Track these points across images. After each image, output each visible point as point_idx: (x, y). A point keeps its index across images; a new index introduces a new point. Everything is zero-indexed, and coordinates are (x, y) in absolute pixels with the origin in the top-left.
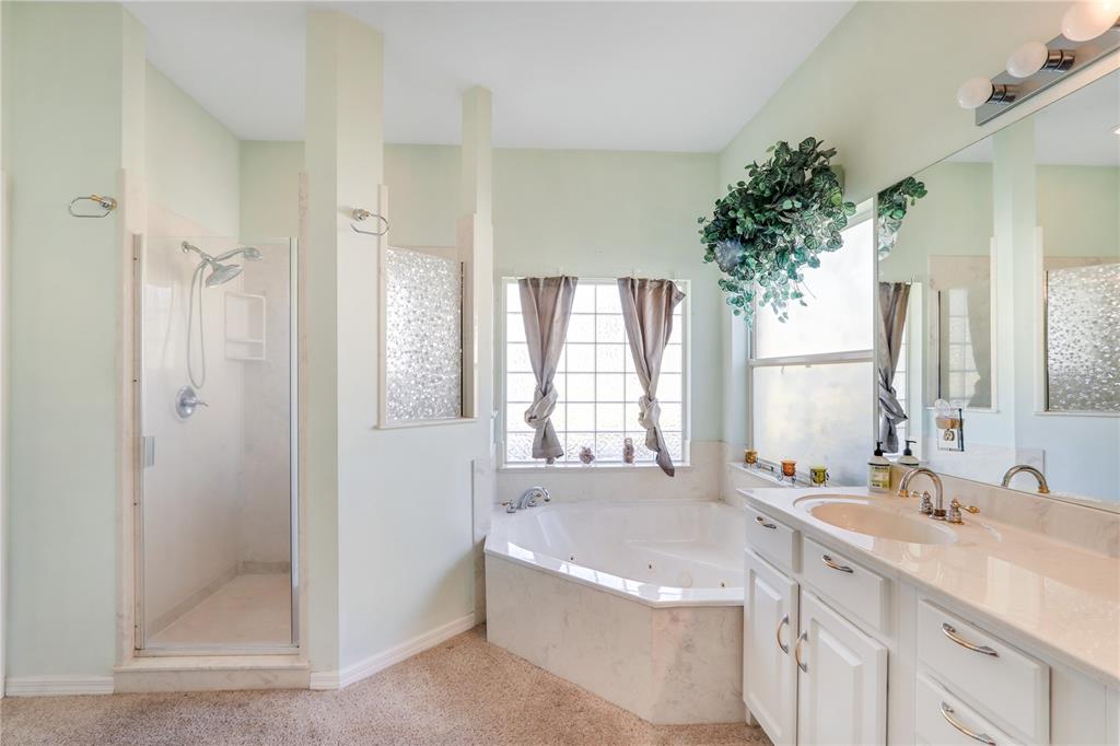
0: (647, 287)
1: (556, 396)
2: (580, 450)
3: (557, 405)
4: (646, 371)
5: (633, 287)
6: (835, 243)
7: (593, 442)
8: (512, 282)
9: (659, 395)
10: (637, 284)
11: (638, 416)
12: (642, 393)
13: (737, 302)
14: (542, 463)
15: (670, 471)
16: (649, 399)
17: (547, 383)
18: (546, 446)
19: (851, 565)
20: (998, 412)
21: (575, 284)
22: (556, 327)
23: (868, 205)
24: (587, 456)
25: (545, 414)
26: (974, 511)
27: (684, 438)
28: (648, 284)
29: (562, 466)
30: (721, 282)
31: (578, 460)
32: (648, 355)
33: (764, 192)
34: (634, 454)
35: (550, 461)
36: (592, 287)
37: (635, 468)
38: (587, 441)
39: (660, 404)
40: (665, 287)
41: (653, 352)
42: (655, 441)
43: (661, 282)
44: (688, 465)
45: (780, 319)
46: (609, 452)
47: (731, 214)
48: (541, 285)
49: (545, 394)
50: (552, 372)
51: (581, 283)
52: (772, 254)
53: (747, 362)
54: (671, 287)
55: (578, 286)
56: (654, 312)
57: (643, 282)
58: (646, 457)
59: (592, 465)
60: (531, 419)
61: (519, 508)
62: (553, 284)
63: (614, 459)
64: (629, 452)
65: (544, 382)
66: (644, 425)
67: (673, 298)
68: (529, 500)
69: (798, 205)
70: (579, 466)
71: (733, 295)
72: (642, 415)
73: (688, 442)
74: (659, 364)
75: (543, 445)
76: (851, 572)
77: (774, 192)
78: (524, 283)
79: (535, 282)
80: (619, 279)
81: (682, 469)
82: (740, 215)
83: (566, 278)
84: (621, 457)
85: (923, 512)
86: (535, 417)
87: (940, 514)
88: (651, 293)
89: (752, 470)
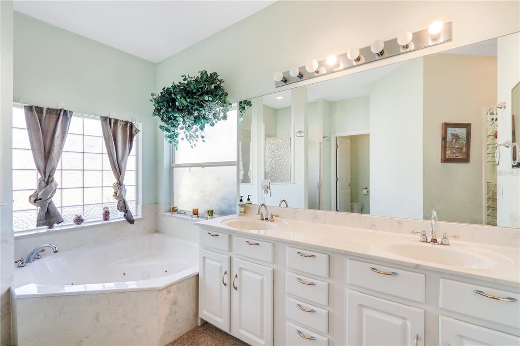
0: (119, 124)
1: (56, 185)
2: (74, 217)
3: (57, 190)
4: (118, 170)
5: (110, 122)
6: (225, 118)
7: (82, 211)
8: (19, 107)
9: (125, 182)
10: (113, 122)
11: (113, 194)
12: (115, 181)
13: (170, 137)
14: (44, 229)
15: (131, 221)
16: (120, 184)
17: (50, 176)
18: (49, 217)
19: (258, 242)
20: (252, 184)
21: (71, 116)
22: (57, 141)
23: (235, 105)
24: (79, 220)
25: (49, 197)
26: (277, 216)
27: (137, 203)
28: (119, 122)
29: (59, 229)
30: (161, 127)
31: (72, 223)
32: (119, 161)
33: (193, 90)
34: (110, 215)
35: (51, 227)
36: (81, 119)
37: (111, 223)
38: (78, 211)
39: (126, 188)
40: (129, 125)
41: (122, 159)
42: (123, 207)
43: (127, 123)
44: (141, 217)
45: (192, 147)
46: (94, 216)
47: (173, 96)
48: (45, 112)
49: (47, 184)
50: (54, 169)
51: (76, 116)
52: (192, 118)
53: (170, 165)
54: (132, 126)
55: (73, 118)
56: (122, 138)
57: (116, 121)
58: (117, 216)
59: (82, 225)
60: (36, 200)
61: (28, 261)
62: (54, 113)
63: (96, 220)
64: (106, 215)
65: (47, 175)
66: (117, 199)
67: (133, 131)
68: (35, 255)
69: (211, 99)
70: (74, 227)
71: (168, 133)
72: (116, 193)
73: (140, 206)
74: (125, 166)
75: (46, 216)
76: (258, 244)
77: (198, 91)
78: (30, 109)
79: (39, 110)
80: (101, 117)
81: (138, 219)
82: (178, 97)
83: (65, 111)
84: (101, 217)
85: (261, 220)
86: (41, 199)
87: (267, 219)
88: (121, 127)
89: (176, 215)
